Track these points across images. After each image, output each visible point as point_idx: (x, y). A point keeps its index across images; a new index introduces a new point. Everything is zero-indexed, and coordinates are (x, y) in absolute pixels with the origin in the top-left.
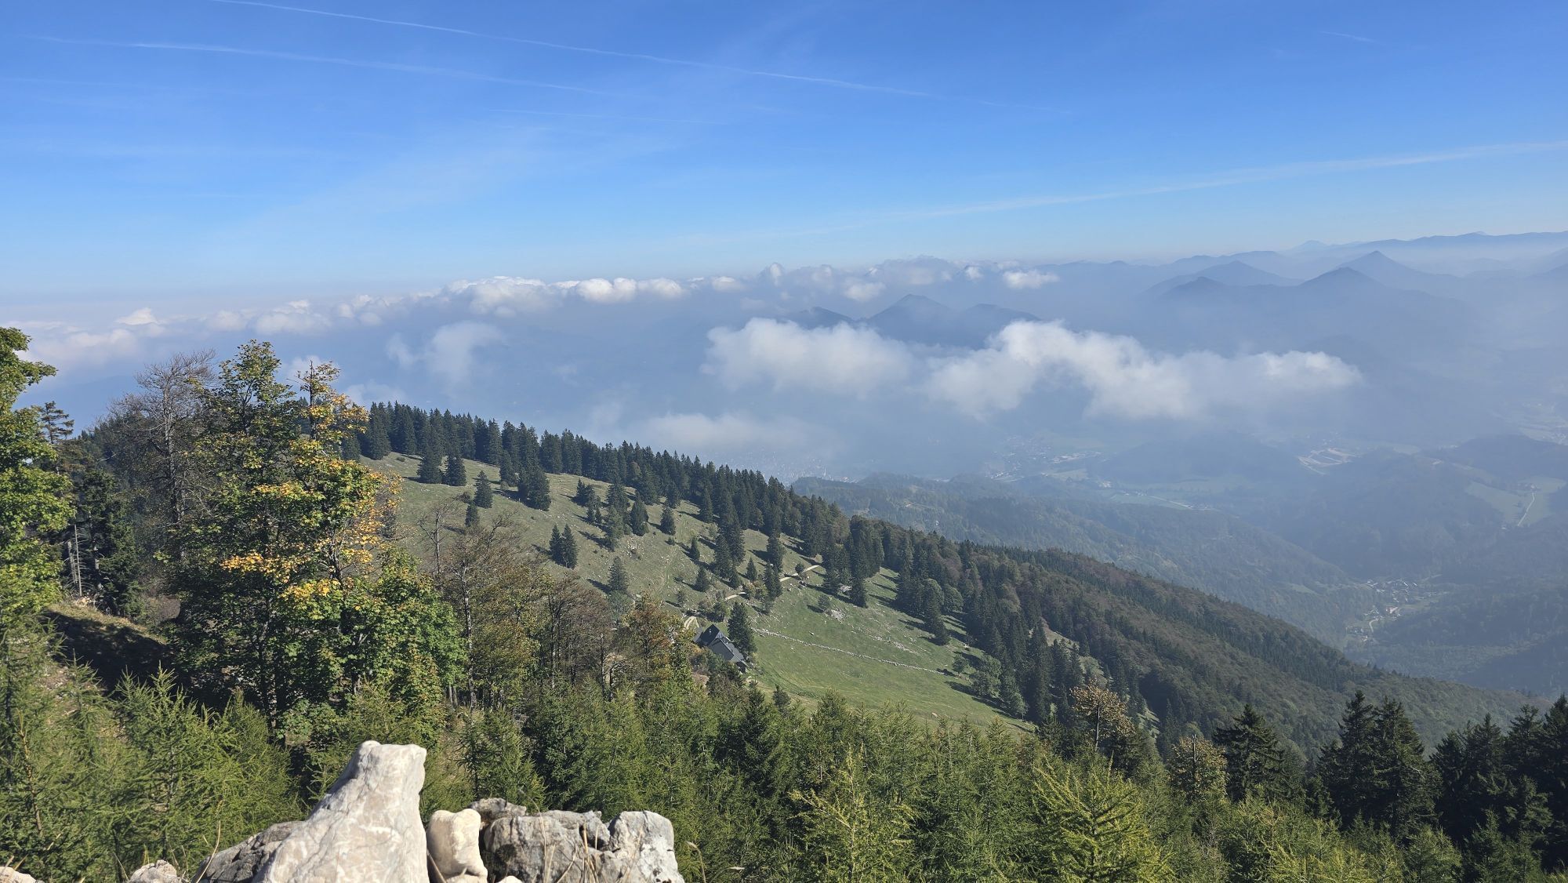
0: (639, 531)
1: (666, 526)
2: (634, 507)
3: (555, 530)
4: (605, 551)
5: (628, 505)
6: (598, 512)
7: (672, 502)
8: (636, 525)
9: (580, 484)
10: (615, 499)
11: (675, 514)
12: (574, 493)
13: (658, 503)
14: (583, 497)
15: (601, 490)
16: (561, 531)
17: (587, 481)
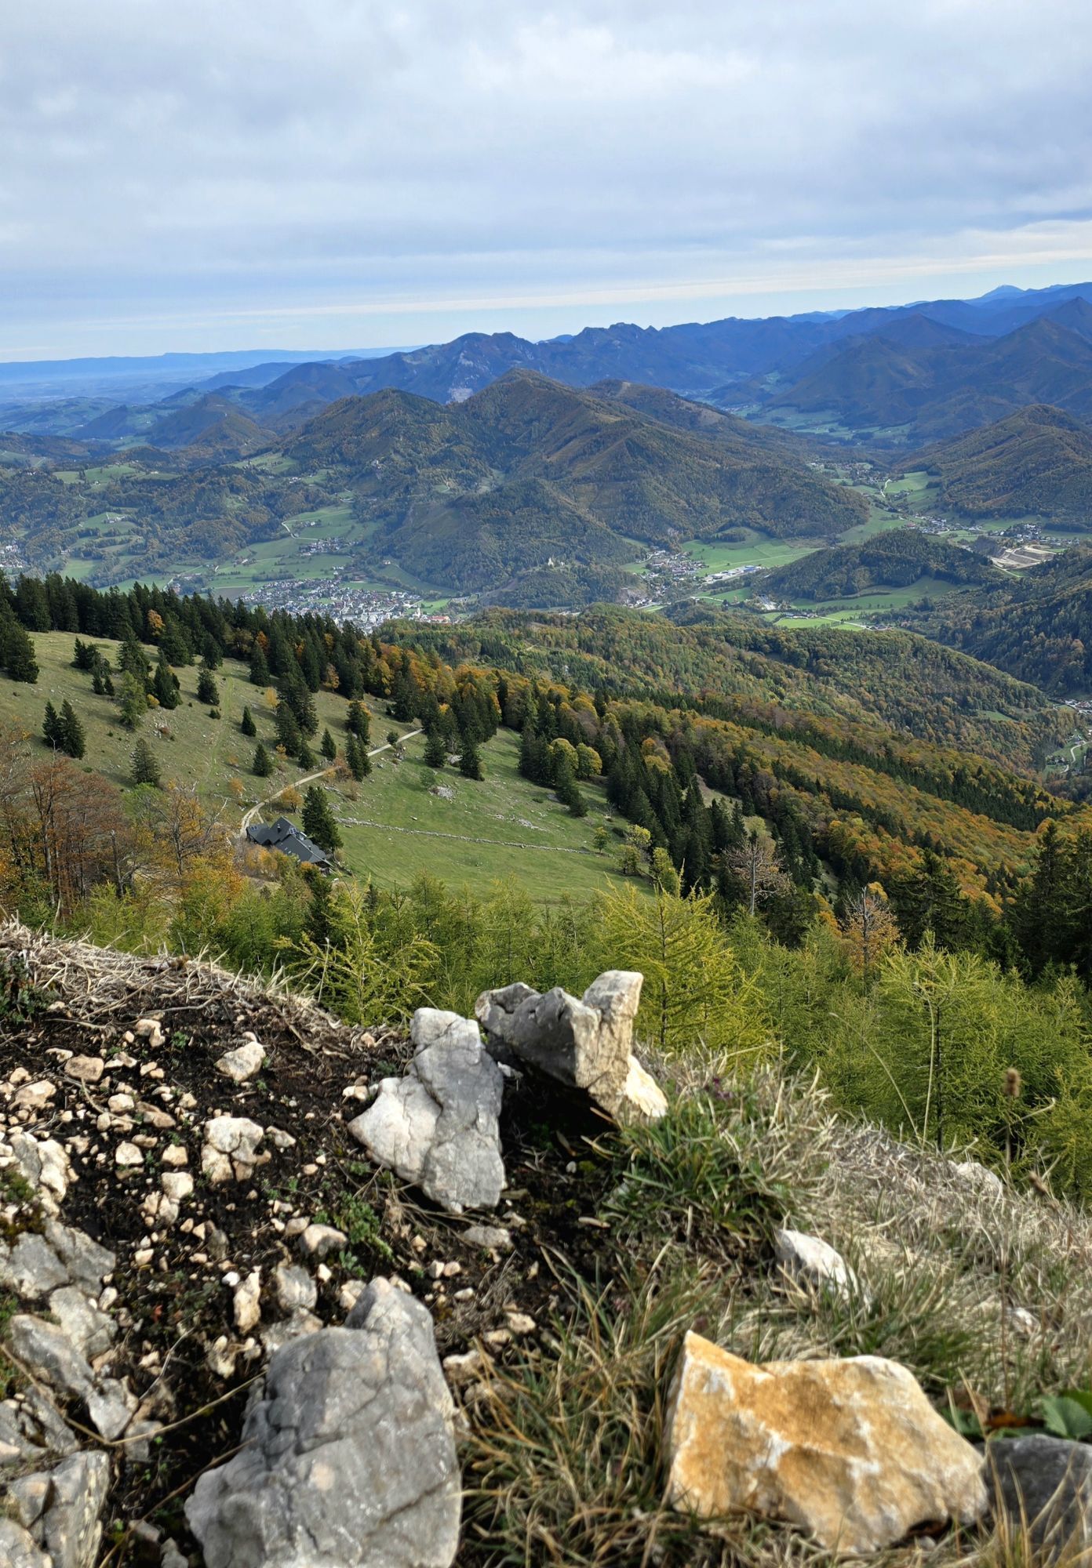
0: (169, 702)
1: (206, 693)
2: (158, 672)
3: (50, 709)
4: (121, 732)
5: (150, 669)
6: (108, 681)
7: (211, 662)
8: (164, 693)
9: (78, 643)
10: (131, 661)
11: (216, 679)
12: (72, 657)
13: (192, 664)
14: (85, 660)
15: (110, 650)
16: (58, 709)
17: (87, 640)
